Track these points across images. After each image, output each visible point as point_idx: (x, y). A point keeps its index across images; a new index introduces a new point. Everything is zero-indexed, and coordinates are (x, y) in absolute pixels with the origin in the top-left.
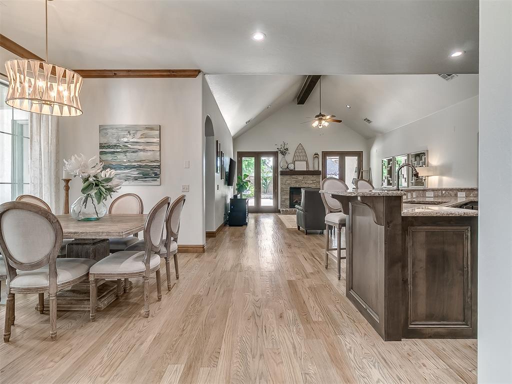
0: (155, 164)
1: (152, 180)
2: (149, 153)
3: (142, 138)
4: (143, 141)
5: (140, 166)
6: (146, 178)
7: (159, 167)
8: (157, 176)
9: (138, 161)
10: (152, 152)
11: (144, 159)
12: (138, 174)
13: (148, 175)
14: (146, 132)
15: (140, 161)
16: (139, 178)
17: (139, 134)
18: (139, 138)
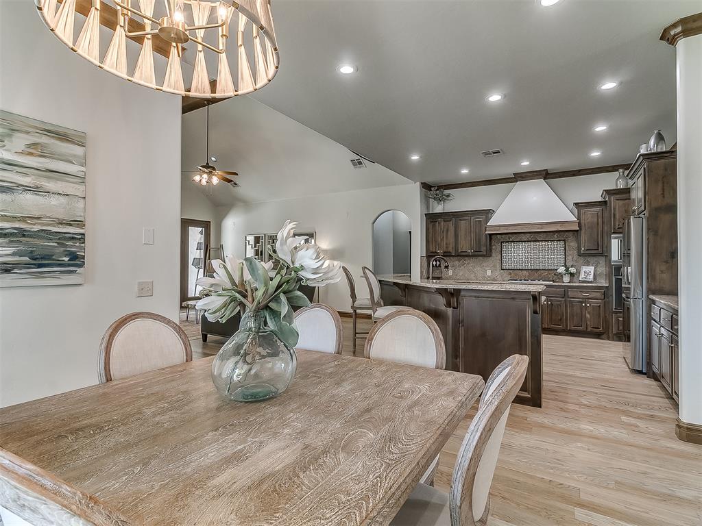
0: (71, 230)
1: (62, 272)
2: (54, 201)
3: (31, 154)
4: (35, 165)
5: (23, 233)
6: (40, 266)
7: (82, 238)
8: (76, 260)
9: (14, 219)
10: (63, 200)
11: (36, 214)
12: (14, 254)
13: (49, 257)
14: (44, 140)
15: (23, 219)
16: (16, 265)
17: (20, 141)
18: (22, 153)
